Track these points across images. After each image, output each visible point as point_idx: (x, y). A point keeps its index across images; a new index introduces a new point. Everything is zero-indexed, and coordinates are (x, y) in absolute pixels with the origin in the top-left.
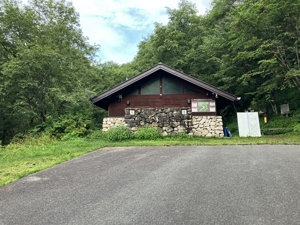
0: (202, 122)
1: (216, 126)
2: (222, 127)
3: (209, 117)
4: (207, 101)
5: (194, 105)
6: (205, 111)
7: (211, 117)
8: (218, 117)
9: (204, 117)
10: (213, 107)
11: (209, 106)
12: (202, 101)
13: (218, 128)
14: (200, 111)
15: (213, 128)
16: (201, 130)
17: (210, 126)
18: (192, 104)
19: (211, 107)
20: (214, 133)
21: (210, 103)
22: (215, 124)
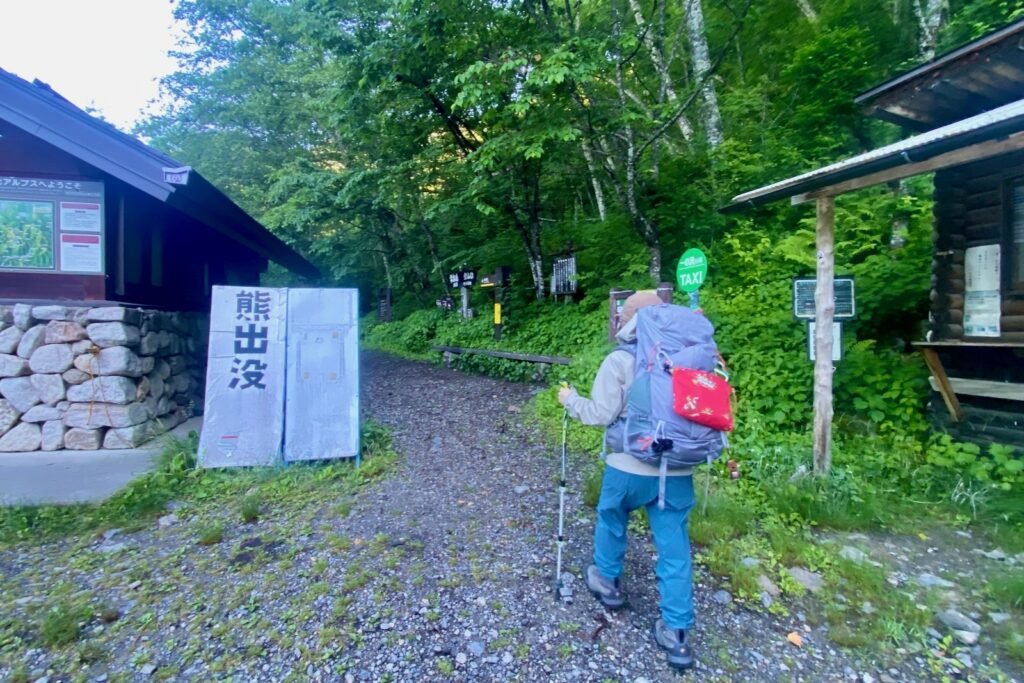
1: (73, 375)
2: (119, 382)
3: (20, 311)
7: (40, 311)
10: (80, 237)
11: (54, 234)
13: (86, 390)
15: (53, 390)
17: (26, 372)
19: (67, 239)
20: (59, 427)
21: (63, 211)
22: (68, 362)
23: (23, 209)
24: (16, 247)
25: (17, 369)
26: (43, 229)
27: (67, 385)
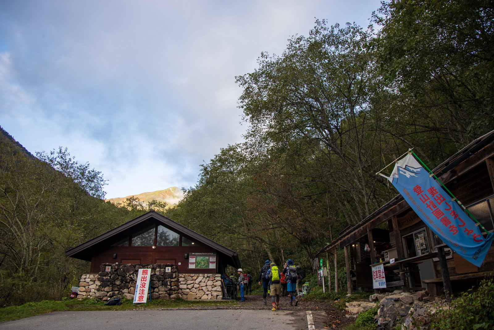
0: (197, 281)
1: (213, 286)
2: (220, 287)
3: (206, 275)
4: (206, 256)
5: (192, 260)
6: (204, 267)
7: (209, 275)
8: (216, 275)
9: (200, 275)
10: (212, 263)
11: (208, 262)
12: (201, 256)
13: (215, 289)
14: (198, 267)
15: (210, 289)
16: (195, 290)
17: (206, 286)
18: (190, 258)
19: (210, 263)
20: (211, 295)
21: (210, 258)
22: (212, 284)
23: (204, 258)
24: (203, 264)
25: (205, 285)
26: (207, 261)
27: (212, 288)
